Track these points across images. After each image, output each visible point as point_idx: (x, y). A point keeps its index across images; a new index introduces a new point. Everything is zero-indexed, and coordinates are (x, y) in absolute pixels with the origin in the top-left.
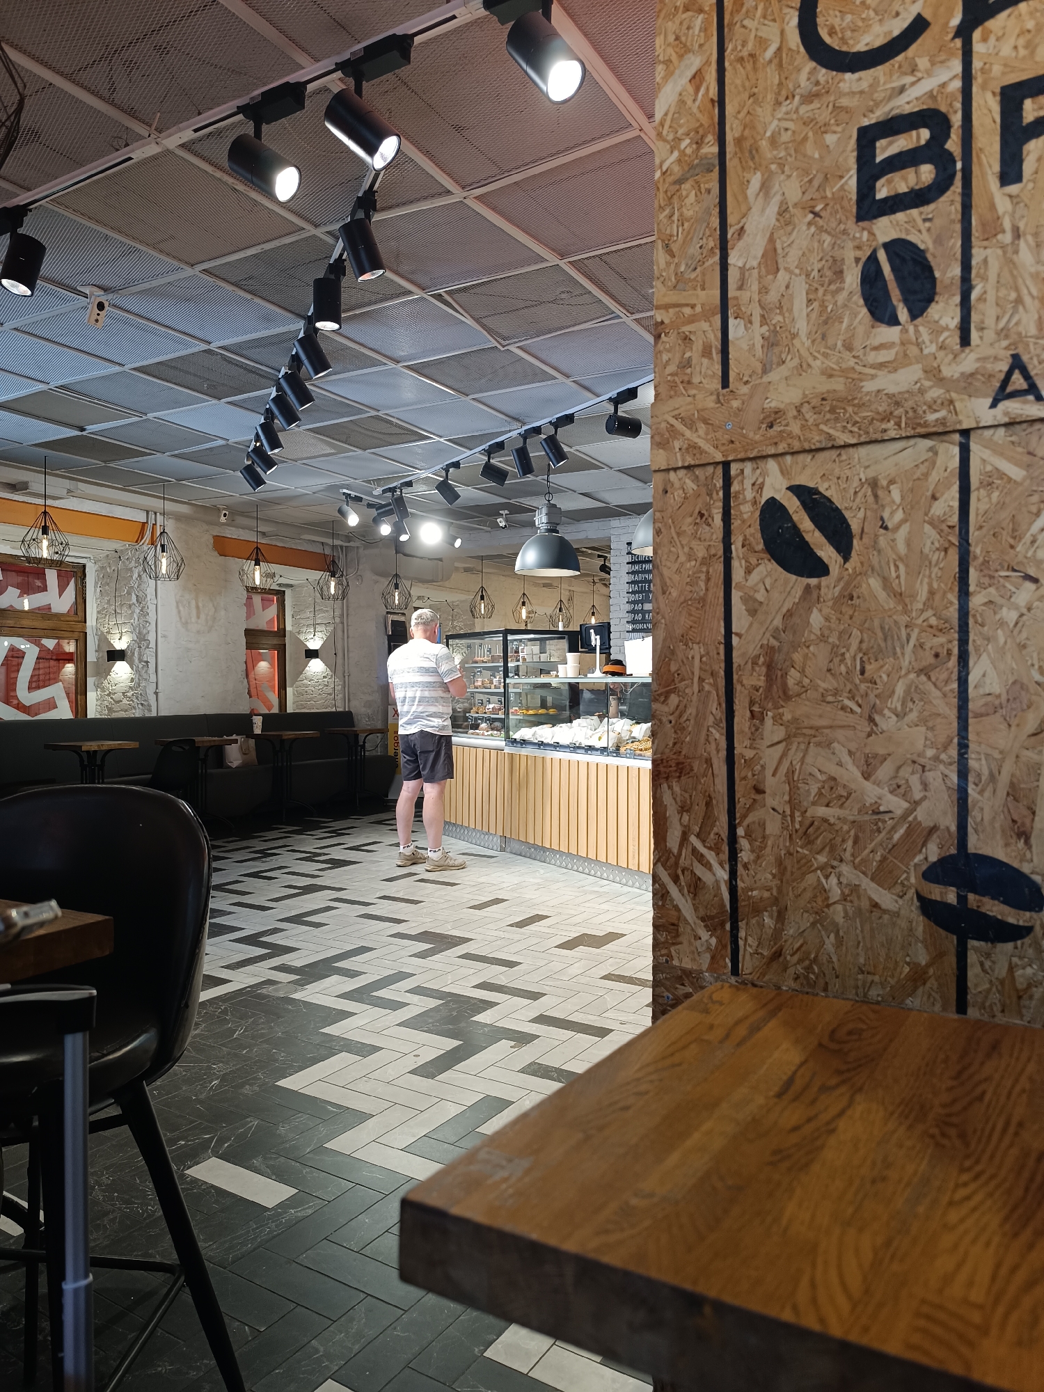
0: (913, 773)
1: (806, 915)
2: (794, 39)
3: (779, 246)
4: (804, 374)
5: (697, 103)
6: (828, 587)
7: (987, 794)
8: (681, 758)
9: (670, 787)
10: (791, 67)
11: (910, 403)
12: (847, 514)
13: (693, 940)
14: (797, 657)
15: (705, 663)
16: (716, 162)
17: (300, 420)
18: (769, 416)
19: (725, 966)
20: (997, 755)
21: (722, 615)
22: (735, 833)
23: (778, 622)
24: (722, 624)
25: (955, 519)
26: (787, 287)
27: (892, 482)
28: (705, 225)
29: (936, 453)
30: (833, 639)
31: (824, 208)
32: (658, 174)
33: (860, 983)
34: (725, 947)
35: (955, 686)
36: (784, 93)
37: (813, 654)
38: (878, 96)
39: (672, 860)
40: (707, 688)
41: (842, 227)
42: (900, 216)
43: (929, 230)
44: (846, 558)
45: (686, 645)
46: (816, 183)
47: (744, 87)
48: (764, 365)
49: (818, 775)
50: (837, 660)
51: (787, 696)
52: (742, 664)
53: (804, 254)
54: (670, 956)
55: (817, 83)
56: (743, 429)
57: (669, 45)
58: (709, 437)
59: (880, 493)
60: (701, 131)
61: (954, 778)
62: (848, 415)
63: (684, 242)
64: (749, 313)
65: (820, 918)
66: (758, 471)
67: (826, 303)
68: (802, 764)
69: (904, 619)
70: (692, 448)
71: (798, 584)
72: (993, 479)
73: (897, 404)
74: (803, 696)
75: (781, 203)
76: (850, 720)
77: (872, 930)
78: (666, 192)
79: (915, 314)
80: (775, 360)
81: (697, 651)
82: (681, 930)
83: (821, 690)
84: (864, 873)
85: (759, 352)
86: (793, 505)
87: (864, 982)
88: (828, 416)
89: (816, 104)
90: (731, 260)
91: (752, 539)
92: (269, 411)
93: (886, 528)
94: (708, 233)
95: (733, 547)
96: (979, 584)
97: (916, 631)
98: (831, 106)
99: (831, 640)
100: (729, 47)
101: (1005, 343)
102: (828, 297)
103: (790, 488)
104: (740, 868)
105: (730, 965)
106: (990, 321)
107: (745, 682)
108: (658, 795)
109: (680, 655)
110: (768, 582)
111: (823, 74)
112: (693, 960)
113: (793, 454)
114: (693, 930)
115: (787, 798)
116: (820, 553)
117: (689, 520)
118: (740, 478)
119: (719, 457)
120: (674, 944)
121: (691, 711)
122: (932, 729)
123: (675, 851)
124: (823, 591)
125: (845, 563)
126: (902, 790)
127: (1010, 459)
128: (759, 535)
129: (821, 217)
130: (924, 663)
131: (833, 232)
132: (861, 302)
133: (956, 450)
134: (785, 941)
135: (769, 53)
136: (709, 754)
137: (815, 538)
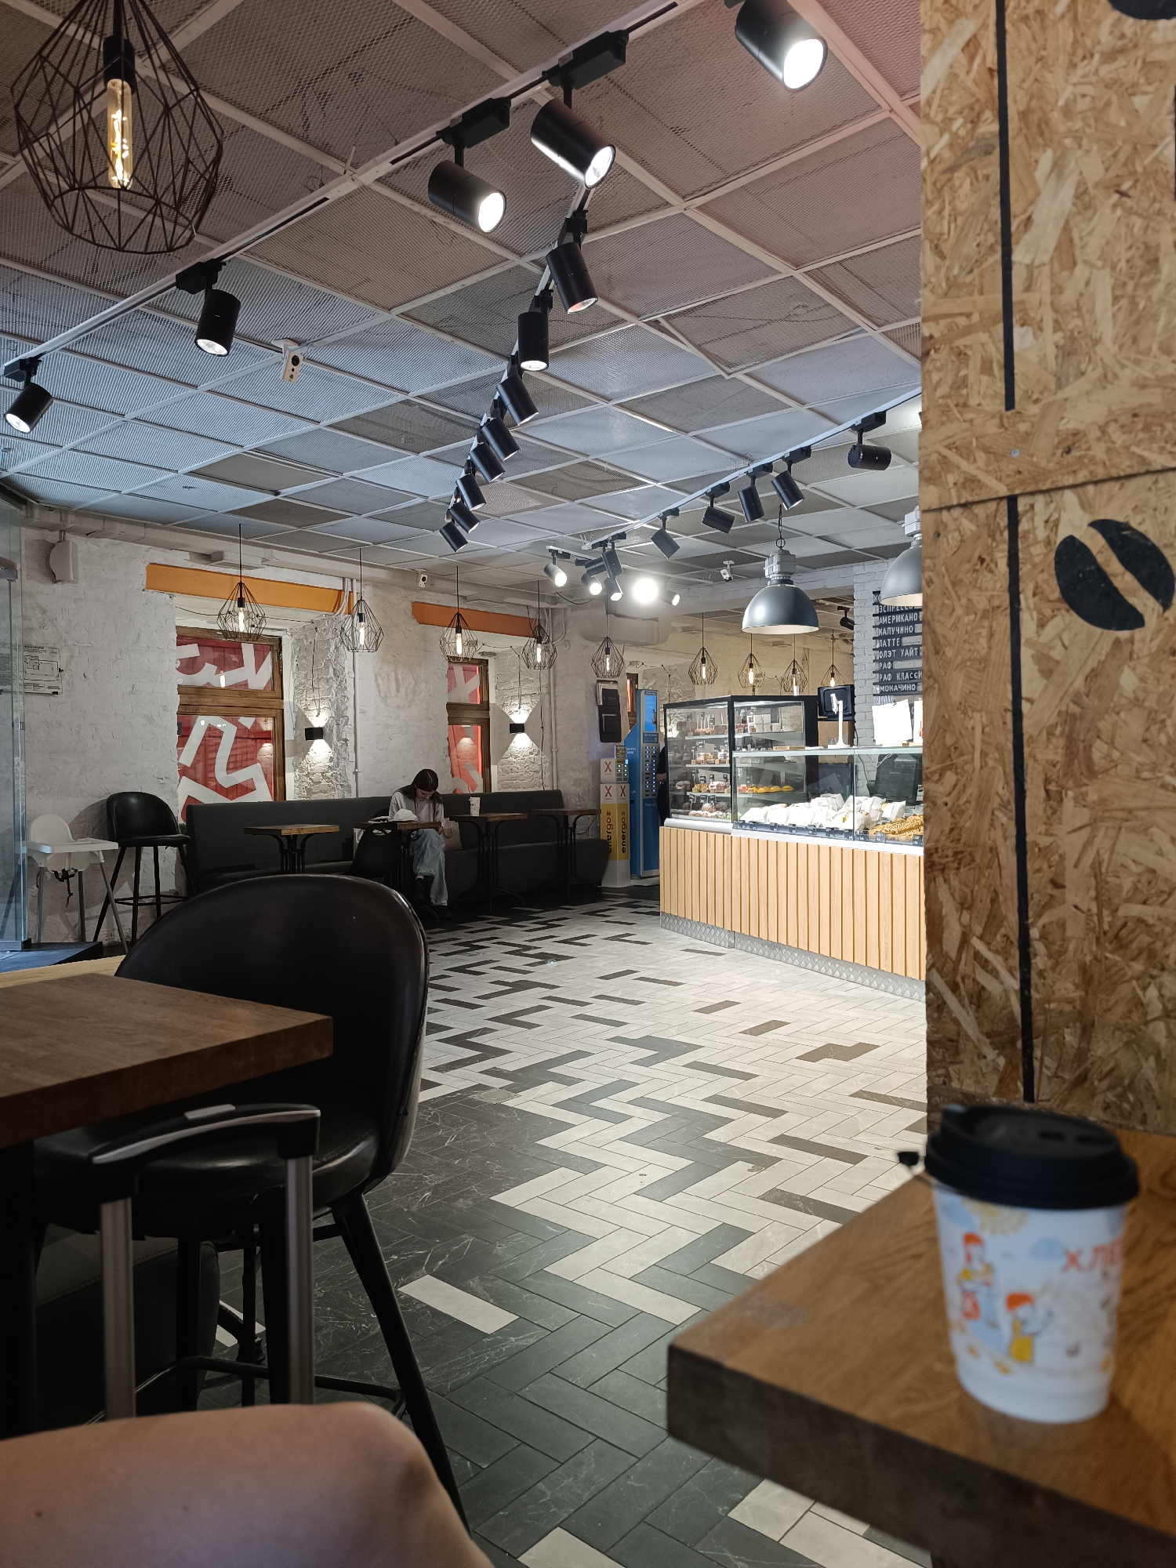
1: (1118, 1033)
3: (1075, 235)
4: (1109, 386)
5: (972, 75)
6: (1143, 640)
8: (960, 847)
9: (946, 881)
10: (1088, 21)
12: (1167, 552)
13: (976, 1059)
14: (1104, 725)
15: (989, 735)
16: (997, 142)
17: (504, 471)
18: (1066, 439)
19: (1017, 1091)
21: (1009, 677)
22: (1028, 935)
23: (1079, 684)
24: (1009, 687)
26: (1087, 284)
28: (982, 218)
30: (1150, 703)
31: (1134, 186)
32: (924, 163)
34: (1015, 1068)
36: (1080, 52)
37: (1125, 722)
39: (949, 966)
40: (991, 763)
41: (1157, 206)
44: (1166, 605)
45: (965, 713)
46: (1122, 157)
47: (1029, 50)
48: (1059, 379)
49: (1133, 866)
51: (1092, 773)
52: (1035, 734)
53: (1108, 243)
54: (948, 1076)
55: (1123, 36)
56: (1032, 456)
57: (937, 10)
58: (991, 468)
60: (977, 107)
62: (1166, 433)
63: (958, 240)
64: (1039, 318)
65: (1135, 1040)
66: (1052, 506)
67: (1137, 300)
68: (1112, 853)
70: (970, 482)
71: (1107, 637)
74: (1112, 772)
75: (1079, 184)
78: (935, 183)
80: (1072, 371)
81: (977, 720)
82: (962, 1046)
83: (1135, 764)
85: (1052, 364)
86: (1096, 543)
88: (1141, 435)
89: (1121, 61)
90: (1019, 256)
91: (1045, 586)
92: (470, 463)
94: (986, 227)
95: (1022, 597)
98: (1140, 62)
99: (1147, 704)
100: (1011, 5)
102: (1140, 292)
103: (1093, 524)
104: (1034, 976)
105: (1022, 1089)
107: (1038, 756)
108: (932, 890)
109: (958, 726)
110: (1066, 637)
111: (1129, 24)
112: (977, 1082)
113: (1096, 483)
114: (976, 1047)
115: (1092, 893)
116: (1132, 600)
117: (967, 566)
118: (1029, 515)
119: (1003, 491)
120: (952, 1063)
121: (972, 791)
123: (953, 954)
124: (1137, 646)
125: (1164, 611)
128: (1054, 582)
129: (1129, 197)
131: (1145, 214)
134: (1092, 1063)
135: (1061, 7)
136: (994, 841)
137: (1125, 581)
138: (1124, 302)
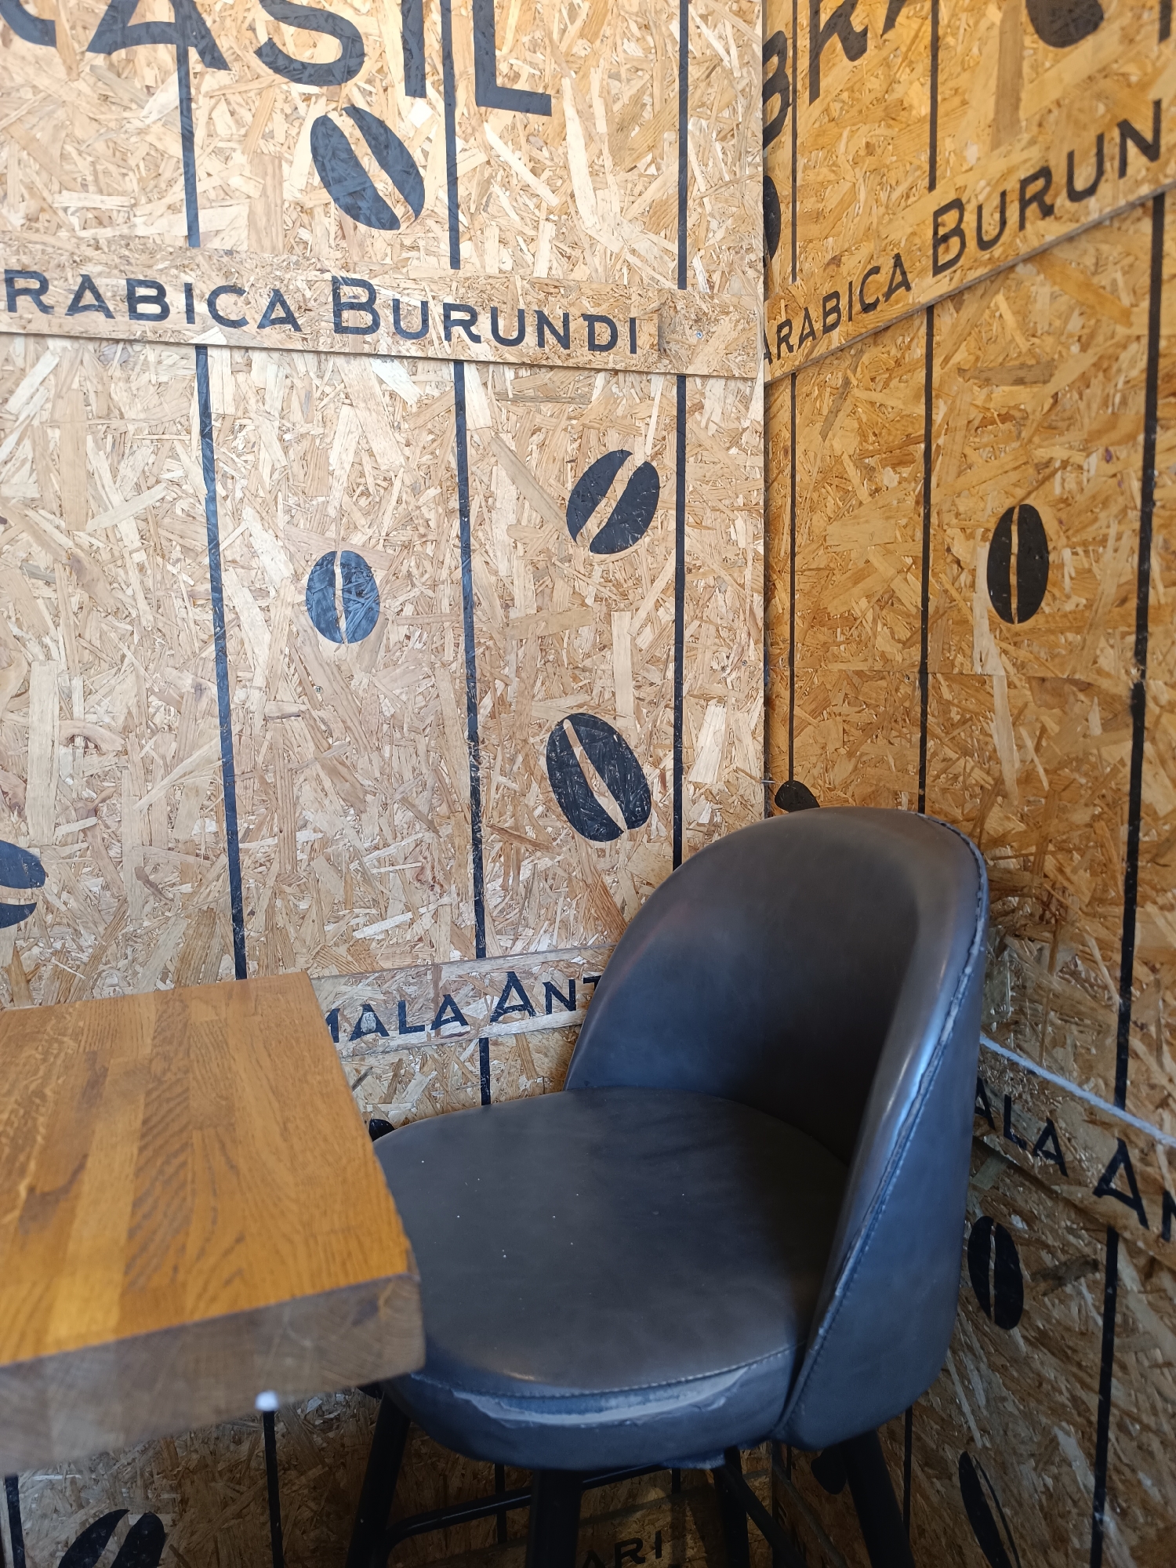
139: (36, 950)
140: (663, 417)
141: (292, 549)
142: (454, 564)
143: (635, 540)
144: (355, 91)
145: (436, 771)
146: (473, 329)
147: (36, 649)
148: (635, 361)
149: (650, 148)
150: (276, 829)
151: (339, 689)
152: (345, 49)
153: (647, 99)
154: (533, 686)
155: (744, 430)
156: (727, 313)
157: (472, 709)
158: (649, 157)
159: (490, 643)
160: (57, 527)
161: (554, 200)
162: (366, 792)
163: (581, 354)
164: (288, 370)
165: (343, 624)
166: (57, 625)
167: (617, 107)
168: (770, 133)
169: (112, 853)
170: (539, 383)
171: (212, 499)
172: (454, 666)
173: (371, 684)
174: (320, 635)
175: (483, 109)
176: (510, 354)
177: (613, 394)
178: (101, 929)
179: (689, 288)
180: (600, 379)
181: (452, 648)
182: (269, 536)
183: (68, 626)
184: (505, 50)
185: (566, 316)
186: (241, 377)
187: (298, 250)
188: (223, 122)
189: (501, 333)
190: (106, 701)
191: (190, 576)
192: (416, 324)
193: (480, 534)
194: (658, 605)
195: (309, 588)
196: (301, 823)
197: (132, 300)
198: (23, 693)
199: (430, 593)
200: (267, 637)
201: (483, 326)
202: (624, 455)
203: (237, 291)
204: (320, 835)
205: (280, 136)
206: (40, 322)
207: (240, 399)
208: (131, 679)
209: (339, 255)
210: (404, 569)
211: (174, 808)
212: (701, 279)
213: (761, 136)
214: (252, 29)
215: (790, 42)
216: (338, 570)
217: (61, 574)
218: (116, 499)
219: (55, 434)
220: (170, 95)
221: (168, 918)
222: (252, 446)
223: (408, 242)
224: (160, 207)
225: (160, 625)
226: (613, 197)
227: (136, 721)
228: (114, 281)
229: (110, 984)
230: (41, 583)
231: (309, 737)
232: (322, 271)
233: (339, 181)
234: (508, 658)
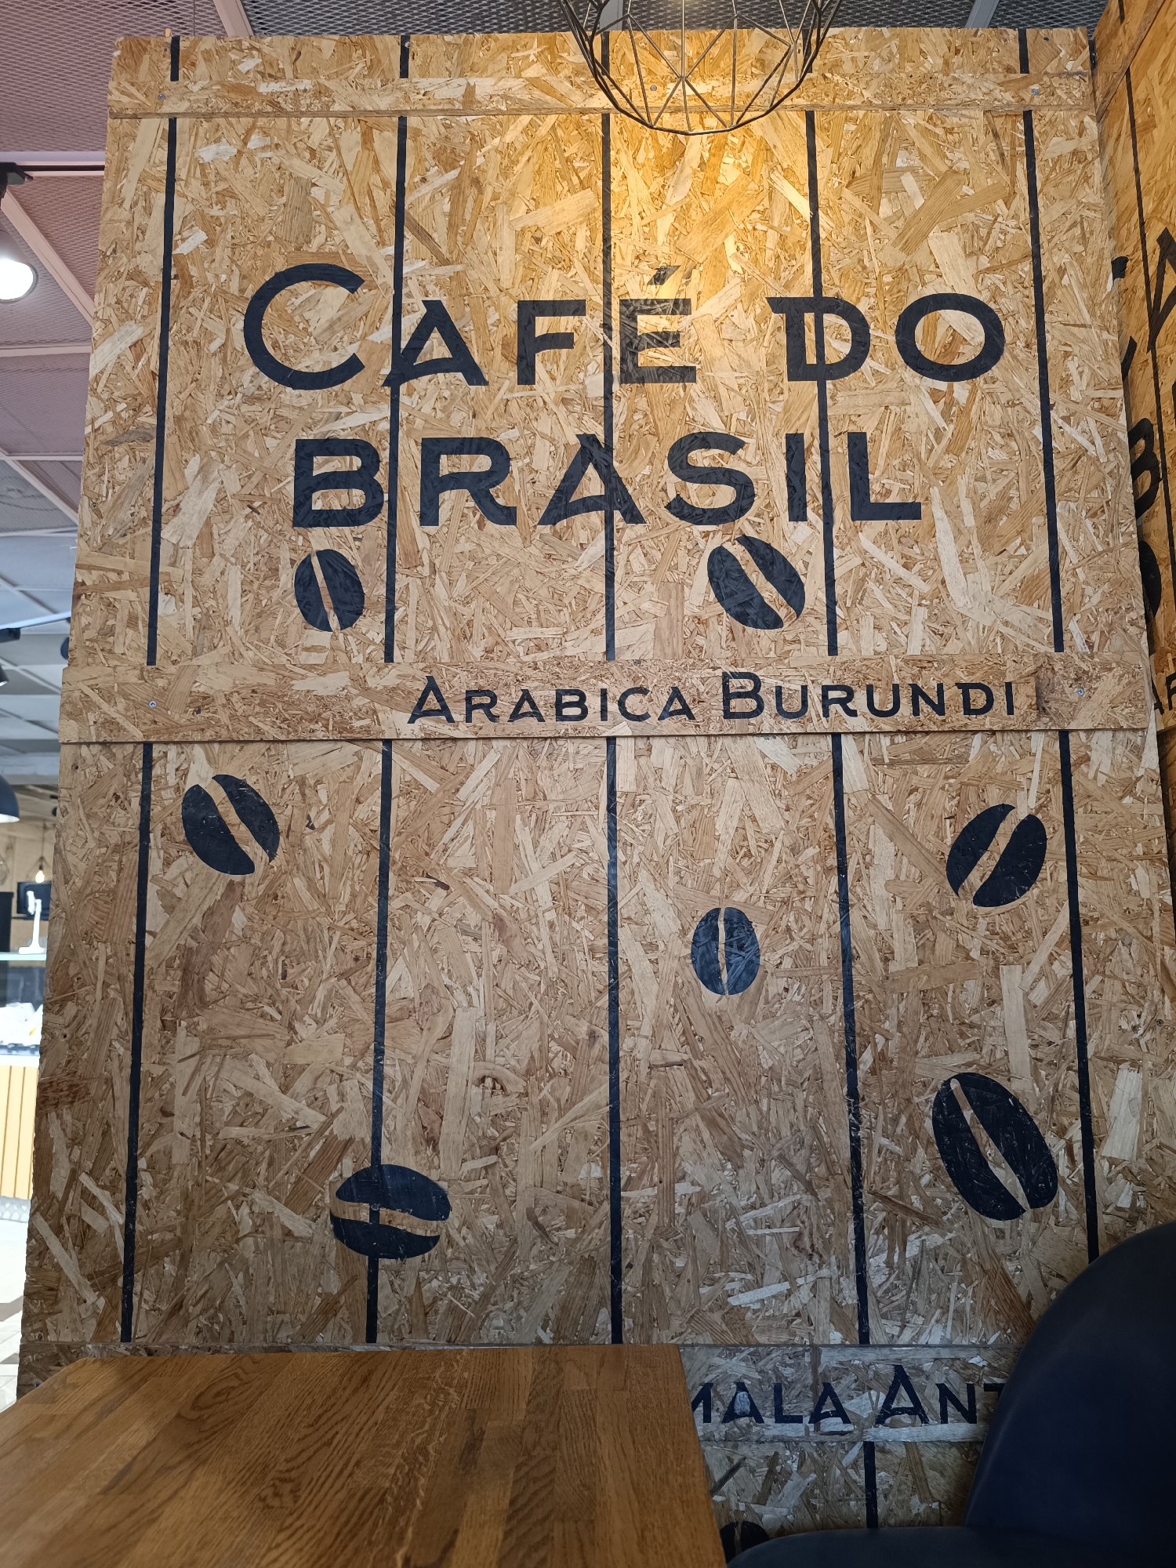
0: (331, 1084)
1: (213, 1255)
2: (239, 341)
3: (215, 531)
4: (235, 663)
5: (137, 371)
6: (252, 884)
7: (399, 1101)
8: (76, 1080)
9: (59, 1117)
10: (235, 366)
11: (337, 708)
12: (274, 810)
13: (75, 1305)
14: (217, 959)
15: (112, 966)
16: (154, 434)
18: (196, 701)
19: (114, 1332)
20: (410, 1061)
21: (135, 911)
22: (136, 1166)
23: (197, 920)
24: (134, 920)
25: (377, 824)
26: (222, 573)
27: (319, 782)
28: (138, 493)
29: (361, 759)
30: (256, 940)
31: (262, 506)
32: (88, 429)
33: (269, 1326)
34: (115, 1308)
35: (373, 990)
36: (227, 387)
37: (234, 957)
38: (317, 416)
39: (56, 1207)
40: (112, 994)
41: (279, 527)
42: (334, 530)
43: (358, 548)
44: (272, 856)
45: (90, 944)
46: (255, 480)
47: (186, 369)
48: (195, 647)
49: (233, 1091)
50: (258, 963)
51: (203, 1003)
52: (155, 967)
53: (240, 545)
54: (45, 1330)
55: (260, 388)
56: (167, 710)
57: (109, 305)
58: (129, 714)
59: (307, 791)
60: (139, 400)
61: (370, 1085)
62: (277, 711)
63: (114, 504)
64: (181, 592)
65: (229, 1256)
66: (183, 756)
67: (261, 597)
68: (216, 1080)
69: (326, 921)
70: (110, 723)
71: (221, 880)
72: (412, 788)
73: (325, 706)
74: (221, 1003)
75: (219, 491)
76: (271, 1028)
77: (284, 1262)
78: (97, 449)
79: (346, 622)
80: (207, 644)
81: (102, 951)
82: (61, 1294)
83: (240, 996)
84: (278, 1199)
85: (190, 633)
86: (218, 794)
87: (274, 1324)
88: (258, 709)
89: (257, 407)
90: (166, 533)
91: (173, 828)
93: (312, 828)
94: (141, 502)
95: (151, 836)
96: (397, 889)
97: (338, 933)
98: (271, 412)
99: (253, 941)
100: (174, 328)
101: (422, 665)
102: (263, 592)
103: (216, 778)
104: (139, 1208)
105: (120, 1329)
106: (411, 643)
107: (157, 987)
108: (42, 1127)
109: (82, 956)
110: (188, 876)
111: (264, 380)
112: (75, 1330)
113: (220, 742)
114: (76, 1292)
115: (197, 1119)
116: (245, 848)
117: (102, 801)
118: (162, 761)
119: (140, 737)
120: (50, 1314)
121: (92, 1022)
122: (350, 1036)
124: (247, 889)
125: (270, 860)
126: (319, 1103)
127: (426, 772)
128: (181, 825)
129: (258, 513)
130: (345, 967)
131: (270, 531)
132: (295, 603)
133: (380, 757)
134: (188, 1289)
135: (214, 346)
136: (110, 1072)
137: (241, 832)
138: (251, 596)
139: (435, 1283)
140: (1045, 772)
141: (680, 906)
142: (832, 918)
143: (1023, 892)
144: (746, 524)
145: (814, 1128)
146: (850, 705)
147: (460, 996)
148: (1013, 722)
149: (1019, 533)
150: (656, 1179)
151: (719, 1041)
152: (738, 493)
153: (1013, 493)
154: (916, 1042)
155: (1138, 779)
156: (1110, 670)
157: (852, 1064)
158: (1018, 541)
159: (870, 997)
160: (487, 892)
161: (926, 588)
162: (743, 1147)
163: (956, 717)
164: (682, 752)
165: (725, 976)
166: (479, 976)
167: (983, 504)
168: (1143, 504)
169: (508, 1192)
170: (915, 747)
171: (613, 864)
172: (832, 1019)
173: (751, 1036)
174: (703, 987)
175: (858, 522)
176: (885, 724)
177: (991, 753)
178: (492, 1268)
179: (1067, 650)
180: (977, 740)
181: (831, 1000)
182: (661, 895)
183: (488, 976)
184: (877, 473)
185: (940, 687)
186: (643, 760)
187: (694, 654)
188: (638, 562)
189: (877, 706)
190: (513, 1045)
191: (590, 932)
192: (797, 705)
193: (858, 889)
194: (1051, 959)
195: (694, 942)
196: (680, 1174)
197: (559, 705)
198: (447, 1036)
199: (808, 947)
200: (655, 987)
201: (859, 701)
202: (1004, 810)
203: (643, 691)
204: (698, 1189)
205: (683, 568)
206: (490, 729)
207: (641, 779)
208: (536, 1024)
209: (729, 654)
210: (783, 924)
211: (565, 1151)
212: (1079, 641)
213: (1132, 508)
214: (664, 490)
215: (1156, 427)
216: (721, 926)
217: (487, 931)
218: (535, 866)
219: (492, 815)
220: (599, 546)
221: (552, 1263)
222: (649, 817)
223: (789, 638)
224: (585, 632)
225: (563, 976)
226: (984, 578)
227: (537, 1064)
228: (546, 693)
229: (497, 1326)
230: (470, 939)
231: (690, 1087)
232: (714, 669)
233: (731, 595)
234: (888, 1012)
